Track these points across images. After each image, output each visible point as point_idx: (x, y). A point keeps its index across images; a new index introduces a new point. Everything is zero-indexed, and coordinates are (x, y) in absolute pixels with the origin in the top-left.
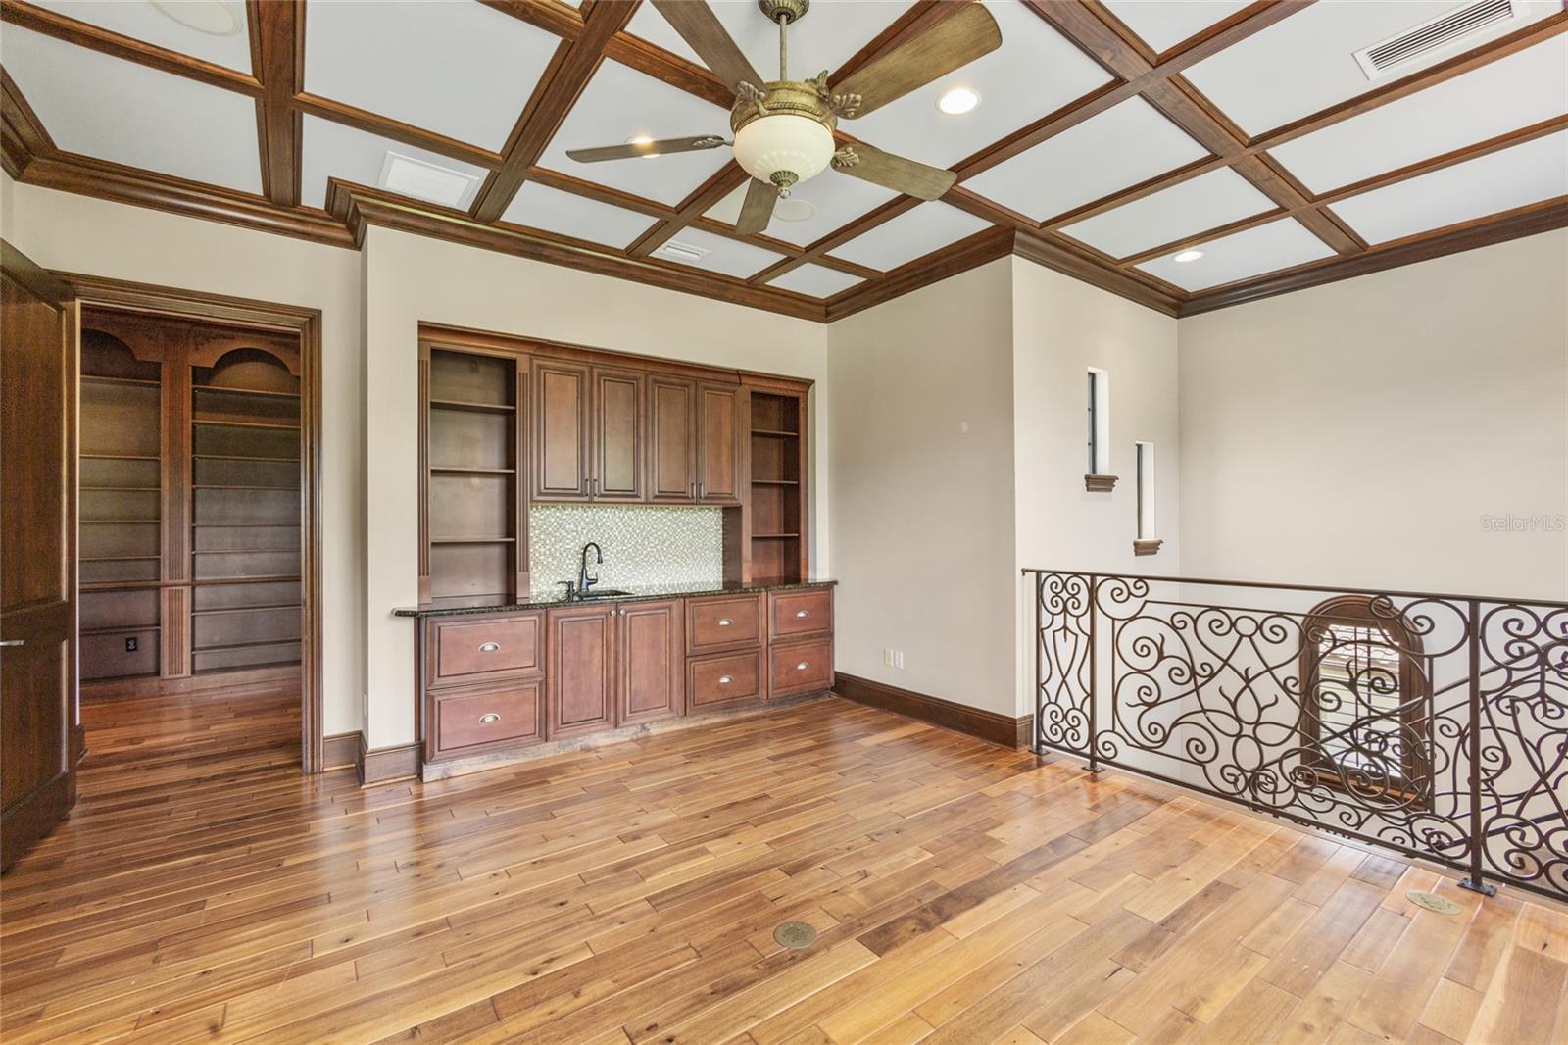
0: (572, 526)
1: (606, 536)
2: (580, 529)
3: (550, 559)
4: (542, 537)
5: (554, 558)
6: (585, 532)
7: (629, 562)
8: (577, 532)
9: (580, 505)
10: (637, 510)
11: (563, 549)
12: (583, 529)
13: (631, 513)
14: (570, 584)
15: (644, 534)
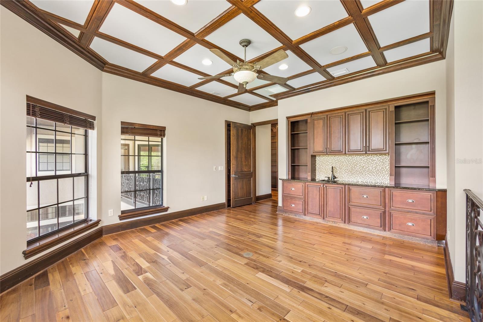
0: (331, 161)
1: (341, 164)
2: (333, 162)
3: (324, 170)
4: (323, 164)
5: (326, 170)
6: (335, 163)
7: (349, 173)
8: (332, 163)
9: (333, 155)
10: (352, 156)
11: (328, 168)
12: (334, 162)
13: (350, 157)
14: (329, 178)
15: (355, 164)
